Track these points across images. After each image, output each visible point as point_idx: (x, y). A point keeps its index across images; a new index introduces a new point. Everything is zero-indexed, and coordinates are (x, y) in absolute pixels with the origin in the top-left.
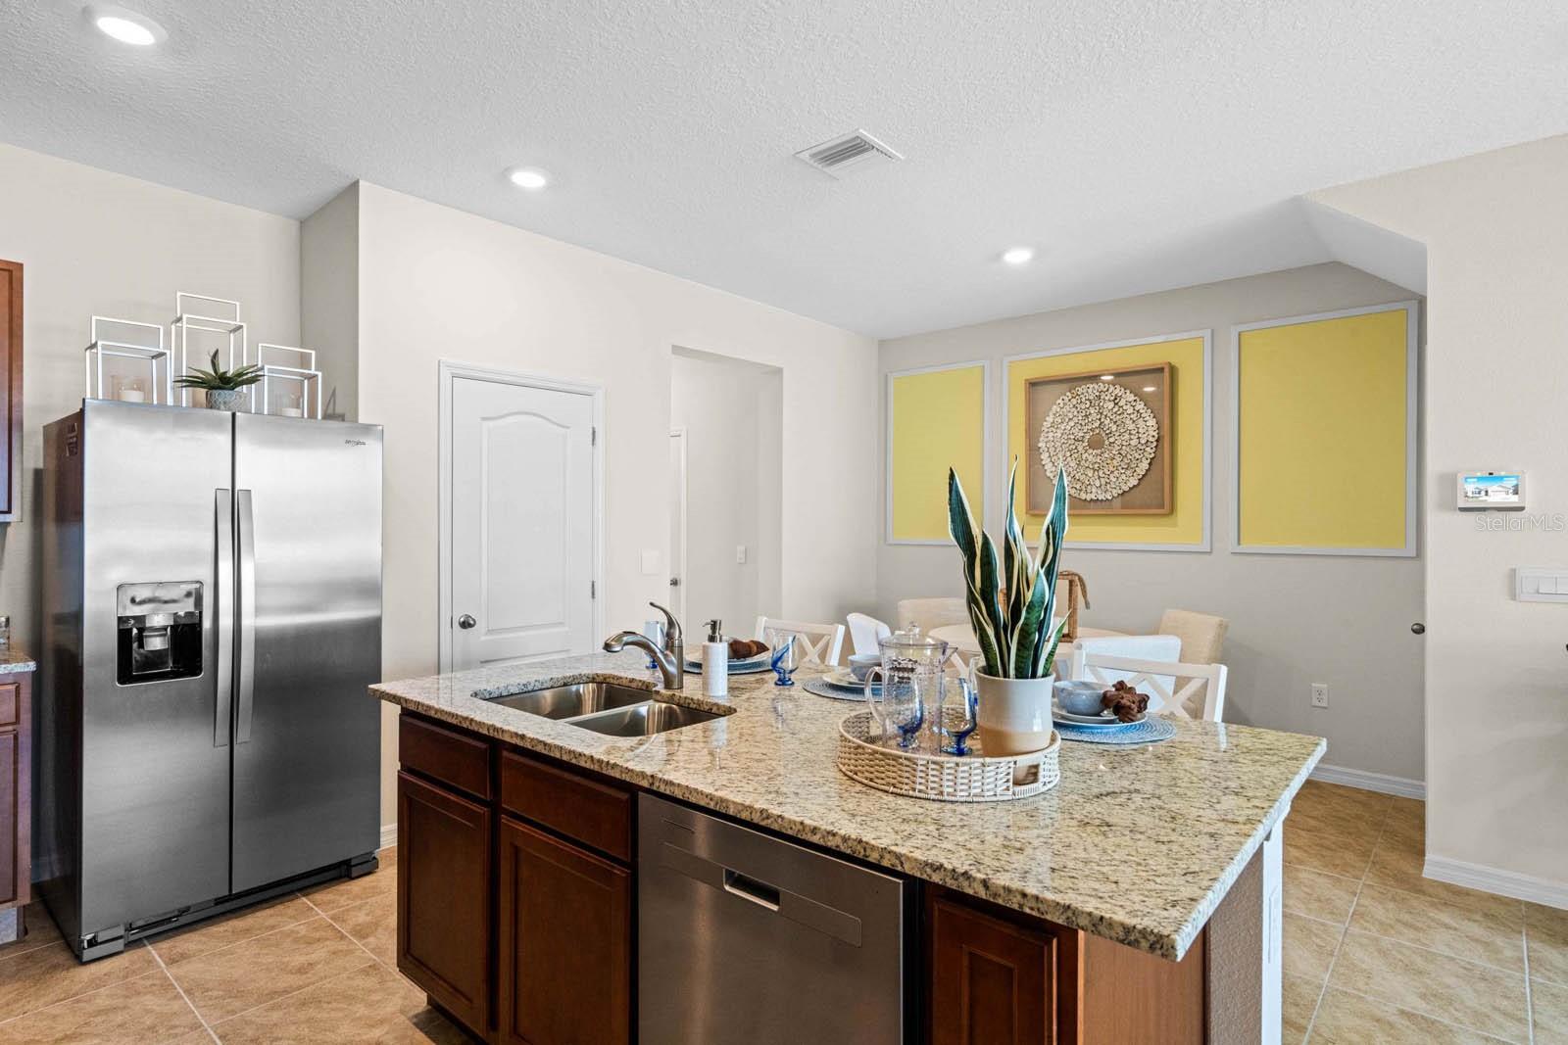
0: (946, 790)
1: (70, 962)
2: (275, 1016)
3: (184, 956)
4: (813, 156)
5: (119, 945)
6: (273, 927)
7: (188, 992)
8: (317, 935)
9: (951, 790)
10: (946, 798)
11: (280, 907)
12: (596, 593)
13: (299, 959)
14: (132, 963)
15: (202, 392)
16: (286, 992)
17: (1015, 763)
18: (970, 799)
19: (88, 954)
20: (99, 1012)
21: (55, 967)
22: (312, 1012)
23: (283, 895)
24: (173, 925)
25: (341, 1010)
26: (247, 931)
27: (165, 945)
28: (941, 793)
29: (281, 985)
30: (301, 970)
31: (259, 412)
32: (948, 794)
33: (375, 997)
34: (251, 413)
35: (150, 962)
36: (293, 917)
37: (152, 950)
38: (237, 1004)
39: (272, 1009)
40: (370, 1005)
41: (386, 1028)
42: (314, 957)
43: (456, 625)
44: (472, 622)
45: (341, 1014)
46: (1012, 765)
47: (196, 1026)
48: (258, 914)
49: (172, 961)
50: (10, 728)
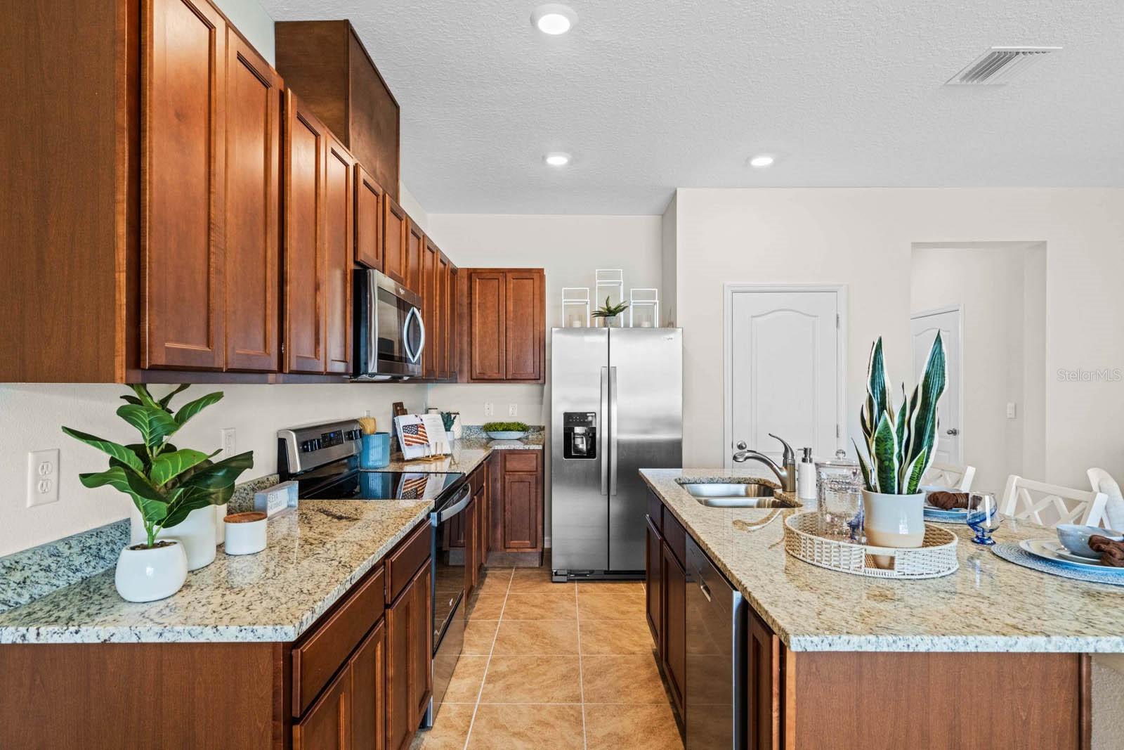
0: (816, 558)
1: (549, 580)
2: (604, 626)
3: (585, 591)
4: (964, 78)
5: (565, 579)
6: (623, 592)
7: (579, 605)
8: (638, 601)
9: (819, 559)
10: (815, 563)
11: (630, 584)
12: (840, 433)
13: (625, 608)
14: (568, 587)
15: (602, 318)
16: (612, 619)
17: (865, 550)
18: (830, 567)
19: (555, 578)
20: (549, 601)
21: (544, 581)
22: (617, 631)
23: (632, 580)
24: (587, 578)
25: (627, 634)
26: (612, 590)
27: (581, 585)
28: (813, 560)
29: (612, 616)
30: (623, 613)
31: (627, 326)
32: (817, 561)
33: (644, 635)
34: (620, 327)
35: (573, 589)
36: (633, 591)
37: (576, 586)
38: (593, 616)
39: (602, 623)
40: (640, 637)
41: (641, 648)
42: (630, 610)
43: (735, 446)
44: (744, 446)
45: (627, 636)
46: (863, 551)
47: (575, 619)
48: (621, 585)
49: (580, 592)
50: (534, 473)
